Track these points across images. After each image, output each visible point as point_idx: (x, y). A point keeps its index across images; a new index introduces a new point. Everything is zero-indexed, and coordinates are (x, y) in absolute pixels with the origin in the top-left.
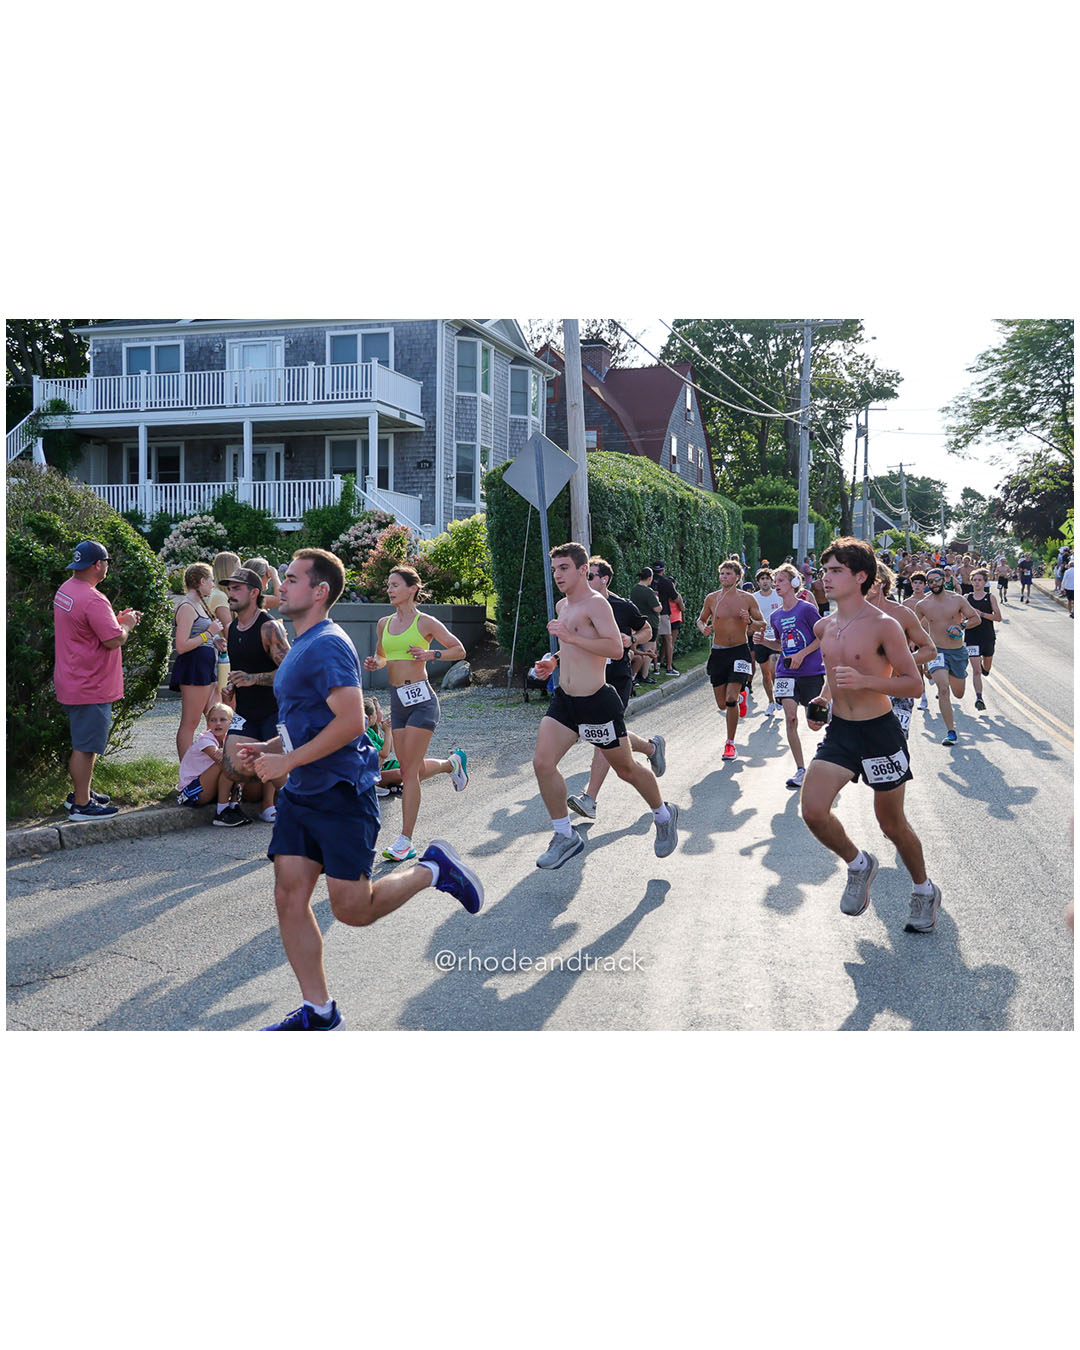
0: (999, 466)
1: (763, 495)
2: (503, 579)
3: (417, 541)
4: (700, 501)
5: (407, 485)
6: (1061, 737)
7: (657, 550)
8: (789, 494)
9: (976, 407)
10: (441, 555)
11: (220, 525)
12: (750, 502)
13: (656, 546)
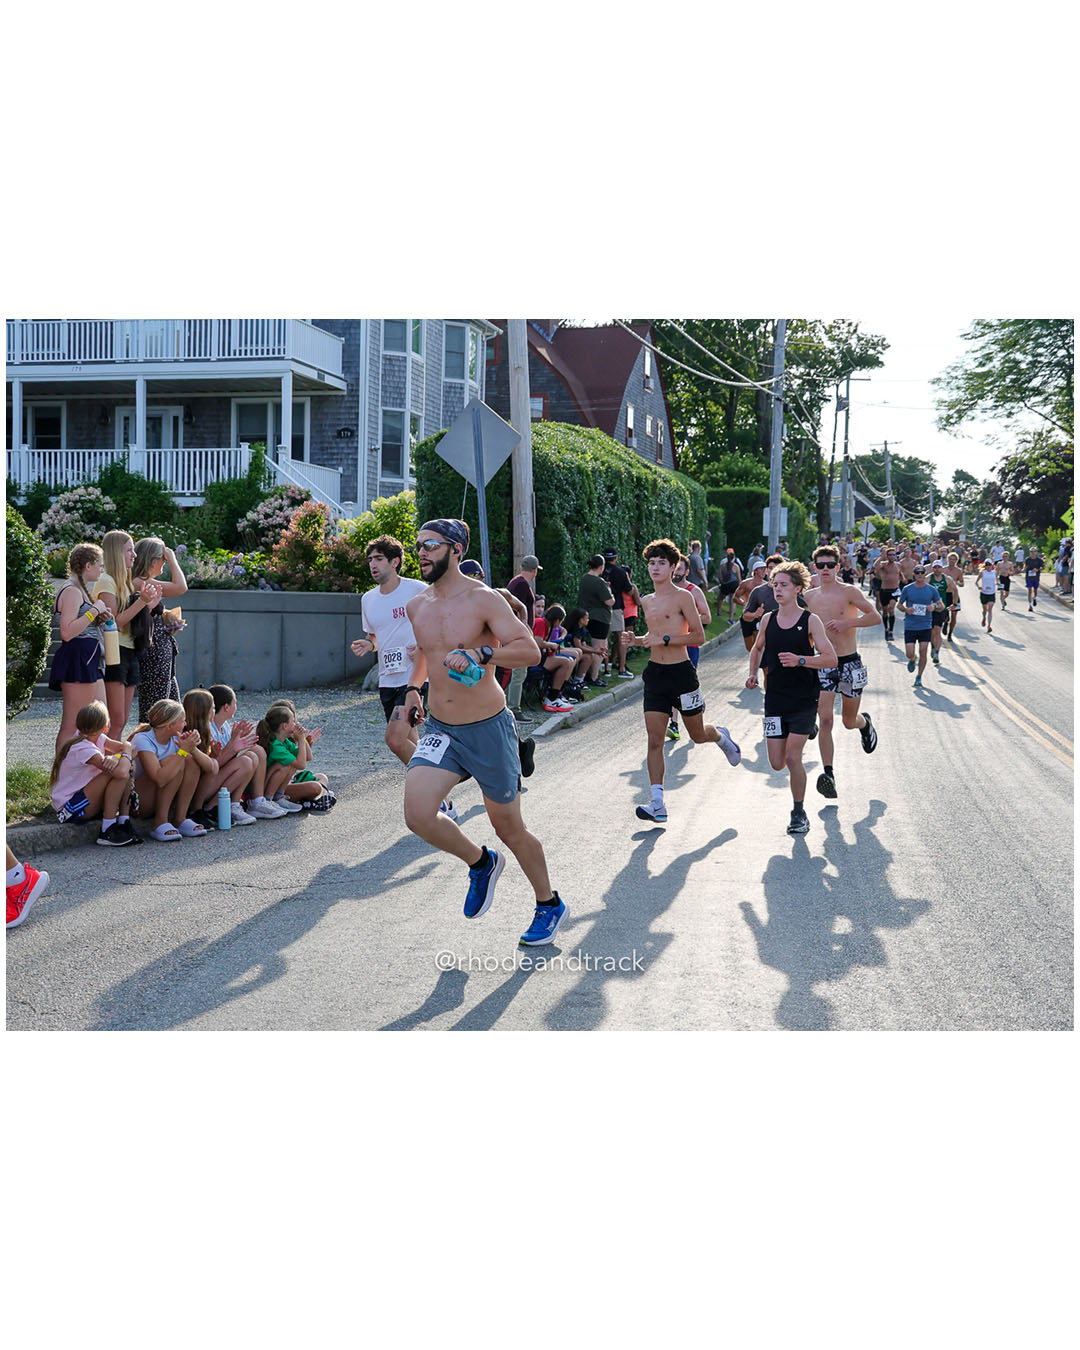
0: (995, 445)
1: (731, 475)
3: (335, 521)
4: (659, 480)
5: (325, 457)
6: (1059, 752)
7: (610, 535)
8: (760, 474)
9: (970, 379)
10: (363, 538)
11: (107, 499)
12: (715, 483)
13: (609, 531)
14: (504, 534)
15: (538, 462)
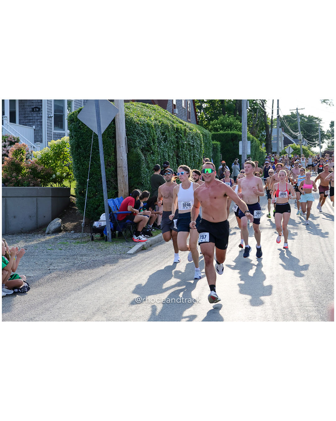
1: (223, 126)
2: (79, 173)
3: (31, 152)
4: (187, 129)
5: (27, 121)
7: (164, 156)
8: (237, 125)
10: (45, 160)
12: (216, 130)
13: (163, 154)
14: (112, 157)
15: (128, 122)
